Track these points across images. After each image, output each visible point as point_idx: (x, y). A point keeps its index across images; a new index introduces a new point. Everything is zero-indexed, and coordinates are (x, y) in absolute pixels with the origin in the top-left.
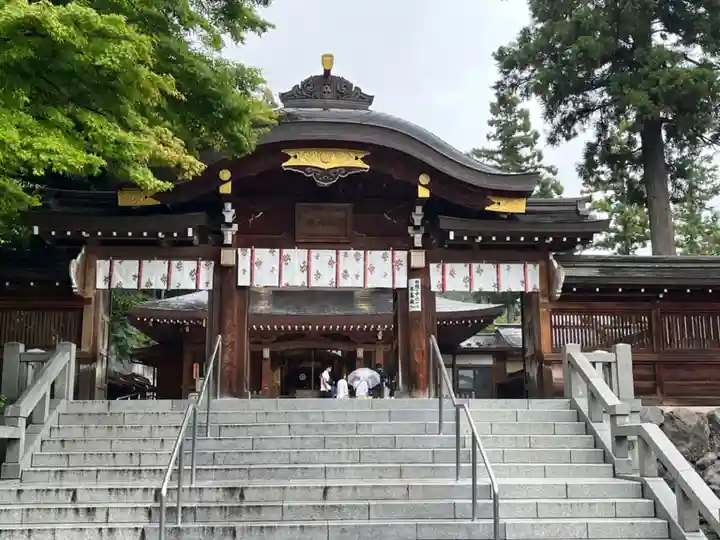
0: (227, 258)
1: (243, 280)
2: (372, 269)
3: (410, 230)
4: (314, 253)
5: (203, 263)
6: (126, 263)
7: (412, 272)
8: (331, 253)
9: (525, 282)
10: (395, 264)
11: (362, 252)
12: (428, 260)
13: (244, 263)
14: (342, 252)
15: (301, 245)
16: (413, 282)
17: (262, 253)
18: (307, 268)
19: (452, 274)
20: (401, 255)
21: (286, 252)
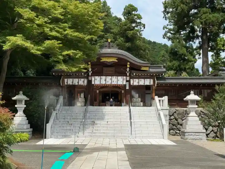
0: (90, 78)
1: (93, 83)
2: (119, 80)
3: (127, 72)
4: (107, 77)
5: (85, 79)
6: (70, 79)
7: (127, 81)
8: (110, 77)
9: (150, 83)
10: (123, 79)
11: (117, 77)
12: (130, 79)
13: (93, 79)
14: (113, 77)
15: (104, 76)
16: (127, 83)
17: (96, 77)
18: (106, 80)
19: (135, 81)
20: (125, 77)
21: (101, 77)
